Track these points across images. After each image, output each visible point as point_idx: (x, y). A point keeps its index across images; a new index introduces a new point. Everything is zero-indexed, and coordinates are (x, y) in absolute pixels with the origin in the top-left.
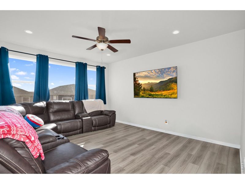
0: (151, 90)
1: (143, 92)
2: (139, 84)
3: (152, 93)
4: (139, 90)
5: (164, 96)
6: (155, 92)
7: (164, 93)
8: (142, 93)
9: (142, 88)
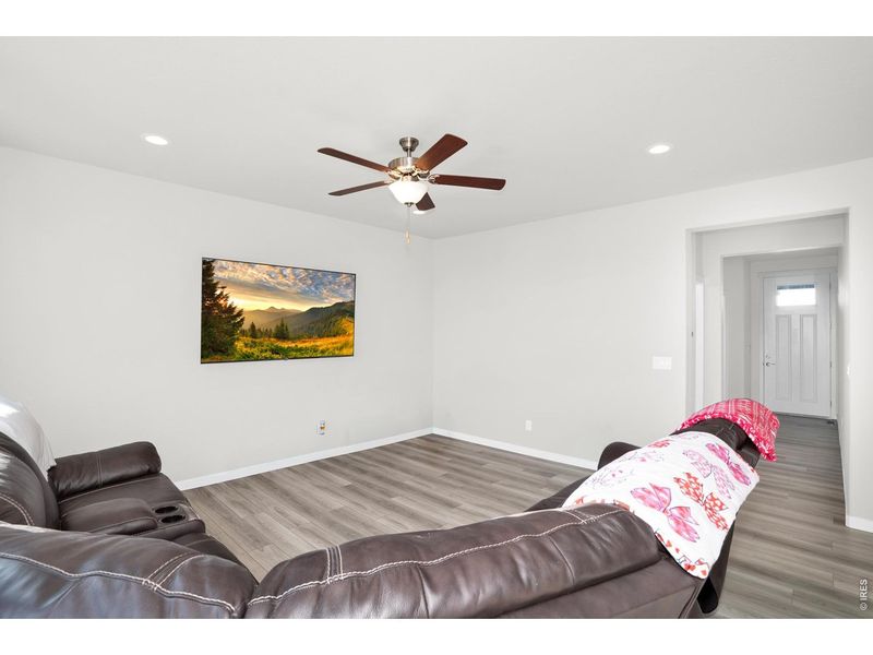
0: (282, 334)
1: (249, 340)
2: (231, 309)
3: (285, 345)
4: (232, 334)
5: (323, 352)
6: (293, 340)
7: (322, 343)
8: (246, 345)
9: (246, 326)
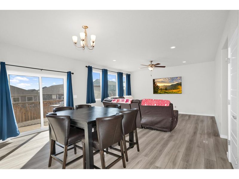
0: (166, 89)
1: (160, 90)
2: (158, 86)
3: (167, 91)
4: (158, 90)
5: (174, 92)
6: (168, 90)
7: (174, 91)
9: (160, 88)
